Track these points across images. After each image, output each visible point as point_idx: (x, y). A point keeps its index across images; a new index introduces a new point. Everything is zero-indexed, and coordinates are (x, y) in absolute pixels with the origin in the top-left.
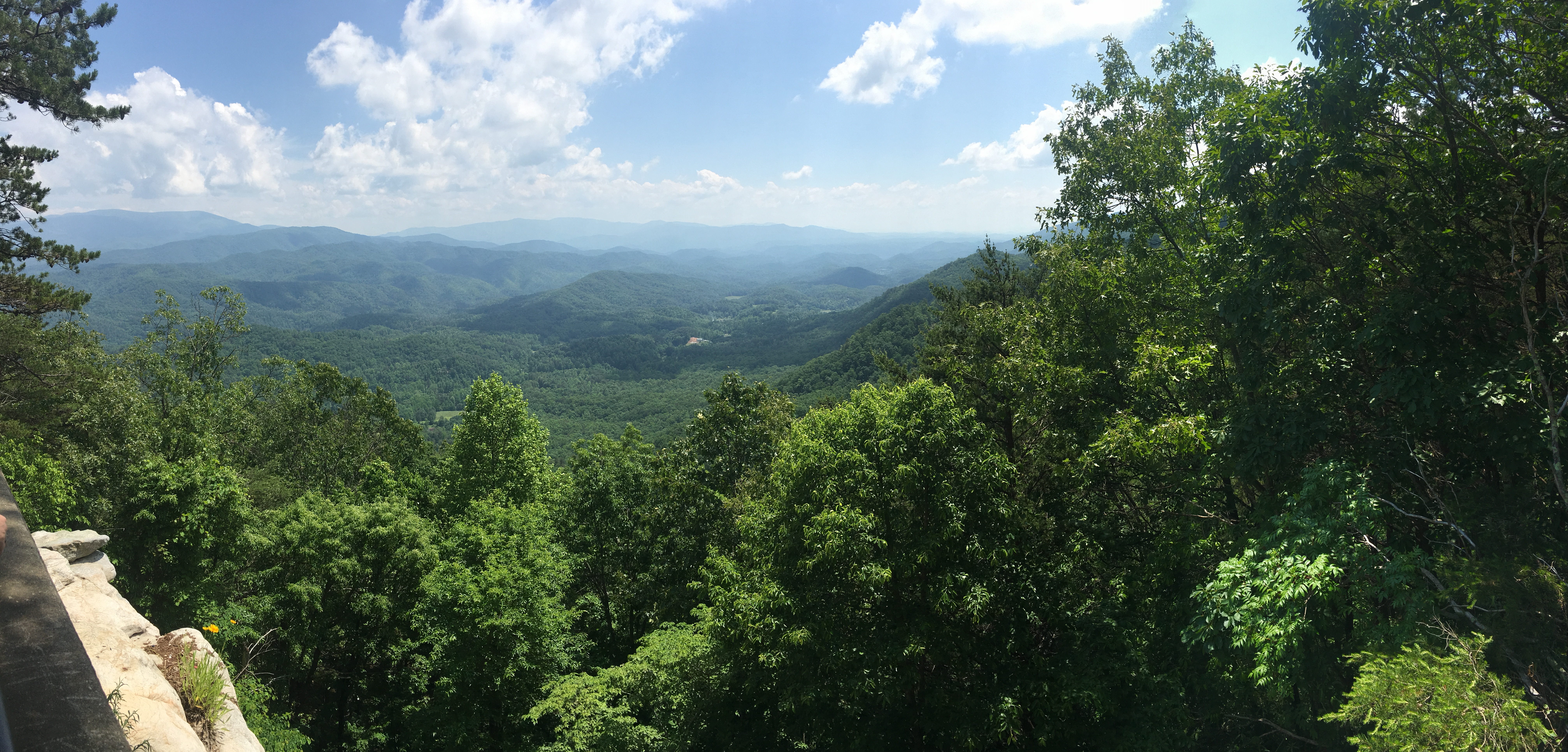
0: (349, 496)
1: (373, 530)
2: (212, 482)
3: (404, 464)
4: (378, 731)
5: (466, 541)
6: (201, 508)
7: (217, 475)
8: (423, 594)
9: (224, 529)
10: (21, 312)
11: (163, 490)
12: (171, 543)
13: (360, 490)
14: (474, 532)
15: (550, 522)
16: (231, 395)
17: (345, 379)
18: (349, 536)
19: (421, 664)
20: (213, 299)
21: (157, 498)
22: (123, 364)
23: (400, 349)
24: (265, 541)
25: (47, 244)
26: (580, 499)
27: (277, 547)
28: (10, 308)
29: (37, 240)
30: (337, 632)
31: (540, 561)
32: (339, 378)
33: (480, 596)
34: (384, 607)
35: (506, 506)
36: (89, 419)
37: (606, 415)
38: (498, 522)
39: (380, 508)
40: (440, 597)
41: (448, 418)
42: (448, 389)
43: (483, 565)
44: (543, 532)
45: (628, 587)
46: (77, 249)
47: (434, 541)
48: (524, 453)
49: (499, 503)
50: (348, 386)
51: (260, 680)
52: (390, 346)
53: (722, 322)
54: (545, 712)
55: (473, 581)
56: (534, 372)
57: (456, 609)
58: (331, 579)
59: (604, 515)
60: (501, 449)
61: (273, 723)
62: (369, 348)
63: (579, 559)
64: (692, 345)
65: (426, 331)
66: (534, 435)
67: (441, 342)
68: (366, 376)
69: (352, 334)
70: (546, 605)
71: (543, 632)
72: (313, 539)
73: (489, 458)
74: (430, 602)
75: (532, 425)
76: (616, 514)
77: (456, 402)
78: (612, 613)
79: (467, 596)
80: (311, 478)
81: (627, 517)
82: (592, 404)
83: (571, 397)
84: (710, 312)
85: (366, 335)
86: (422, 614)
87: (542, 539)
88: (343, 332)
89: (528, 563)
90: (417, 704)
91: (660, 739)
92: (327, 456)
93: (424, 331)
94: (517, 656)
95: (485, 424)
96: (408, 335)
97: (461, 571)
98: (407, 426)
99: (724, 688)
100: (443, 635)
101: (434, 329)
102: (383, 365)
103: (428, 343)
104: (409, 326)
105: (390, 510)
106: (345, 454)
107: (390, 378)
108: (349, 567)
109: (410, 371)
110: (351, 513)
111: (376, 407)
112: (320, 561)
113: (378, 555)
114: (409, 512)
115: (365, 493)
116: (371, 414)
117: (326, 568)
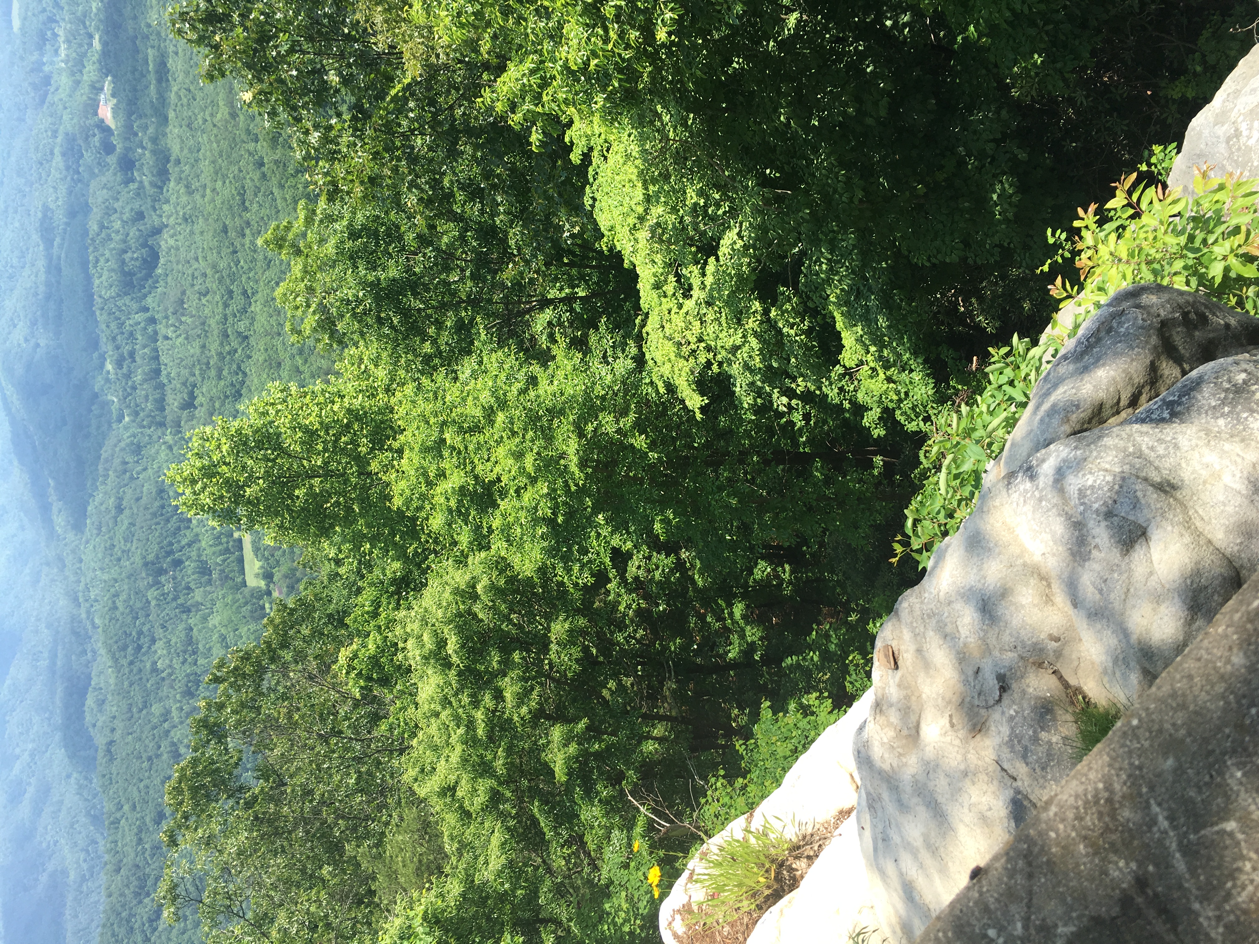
0: (404, 709)
1: (455, 659)
3: (342, 624)
4: (731, 614)
5: (459, 510)
8: (542, 570)
9: (489, 919)
13: (391, 692)
14: (442, 500)
15: (425, 381)
17: (195, 751)
18: (470, 696)
19: (639, 567)
23: (131, 663)
24: (496, 839)
27: (503, 816)
30: (612, 693)
31: (486, 397)
32: (195, 762)
33: (539, 484)
34: (567, 626)
35: (400, 452)
38: (426, 464)
39: (418, 652)
40: (546, 544)
41: (258, 564)
42: (204, 570)
43: (493, 483)
44: (441, 393)
45: (527, 263)
47: (461, 561)
48: (311, 423)
49: (395, 463)
50: (208, 741)
51: (703, 801)
52: (126, 683)
53: (68, 49)
54: (693, 386)
55: (518, 496)
56: (165, 417)
57: (560, 519)
58: (538, 715)
59: (415, 294)
60: (305, 462)
61: (756, 766)
62: (133, 721)
63: (483, 337)
64: (114, 117)
65: (92, 620)
66: (279, 407)
67: (112, 590)
68: (187, 718)
69: (108, 757)
70: (550, 389)
71: (587, 394)
72: (481, 757)
73: (321, 482)
74: (554, 557)
75: (261, 410)
76: (415, 274)
77: (227, 551)
78: (563, 295)
79: (542, 504)
80: (382, 779)
81: (420, 258)
82: (225, 318)
83: (213, 353)
84: (46, 69)
85: (107, 731)
86: (571, 569)
87: (452, 394)
88: (104, 776)
89: (489, 416)
90: (693, 566)
91: (741, 227)
92: (340, 757)
93: (93, 623)
94: (619, 431)
95: (261, 491)
96: (103, 651)
97: (504, 516)
98: (276, 627)
99: (690, 122)
100: (599, 535)
101: (88, 605)
102: (165, 690)
103: (118, 613)
104: (84, 652)
105: (419, 637)
106: (334, 727)
107: (188, 675)
108: (517, 688)
109: (173, 641)
110: (432, 698)
111: (245, 684)
112: (514, 737)
113: (492, 646)
114: (420, 607)
115: (396, 683)
116: (258, 693)
117: (523, 725)
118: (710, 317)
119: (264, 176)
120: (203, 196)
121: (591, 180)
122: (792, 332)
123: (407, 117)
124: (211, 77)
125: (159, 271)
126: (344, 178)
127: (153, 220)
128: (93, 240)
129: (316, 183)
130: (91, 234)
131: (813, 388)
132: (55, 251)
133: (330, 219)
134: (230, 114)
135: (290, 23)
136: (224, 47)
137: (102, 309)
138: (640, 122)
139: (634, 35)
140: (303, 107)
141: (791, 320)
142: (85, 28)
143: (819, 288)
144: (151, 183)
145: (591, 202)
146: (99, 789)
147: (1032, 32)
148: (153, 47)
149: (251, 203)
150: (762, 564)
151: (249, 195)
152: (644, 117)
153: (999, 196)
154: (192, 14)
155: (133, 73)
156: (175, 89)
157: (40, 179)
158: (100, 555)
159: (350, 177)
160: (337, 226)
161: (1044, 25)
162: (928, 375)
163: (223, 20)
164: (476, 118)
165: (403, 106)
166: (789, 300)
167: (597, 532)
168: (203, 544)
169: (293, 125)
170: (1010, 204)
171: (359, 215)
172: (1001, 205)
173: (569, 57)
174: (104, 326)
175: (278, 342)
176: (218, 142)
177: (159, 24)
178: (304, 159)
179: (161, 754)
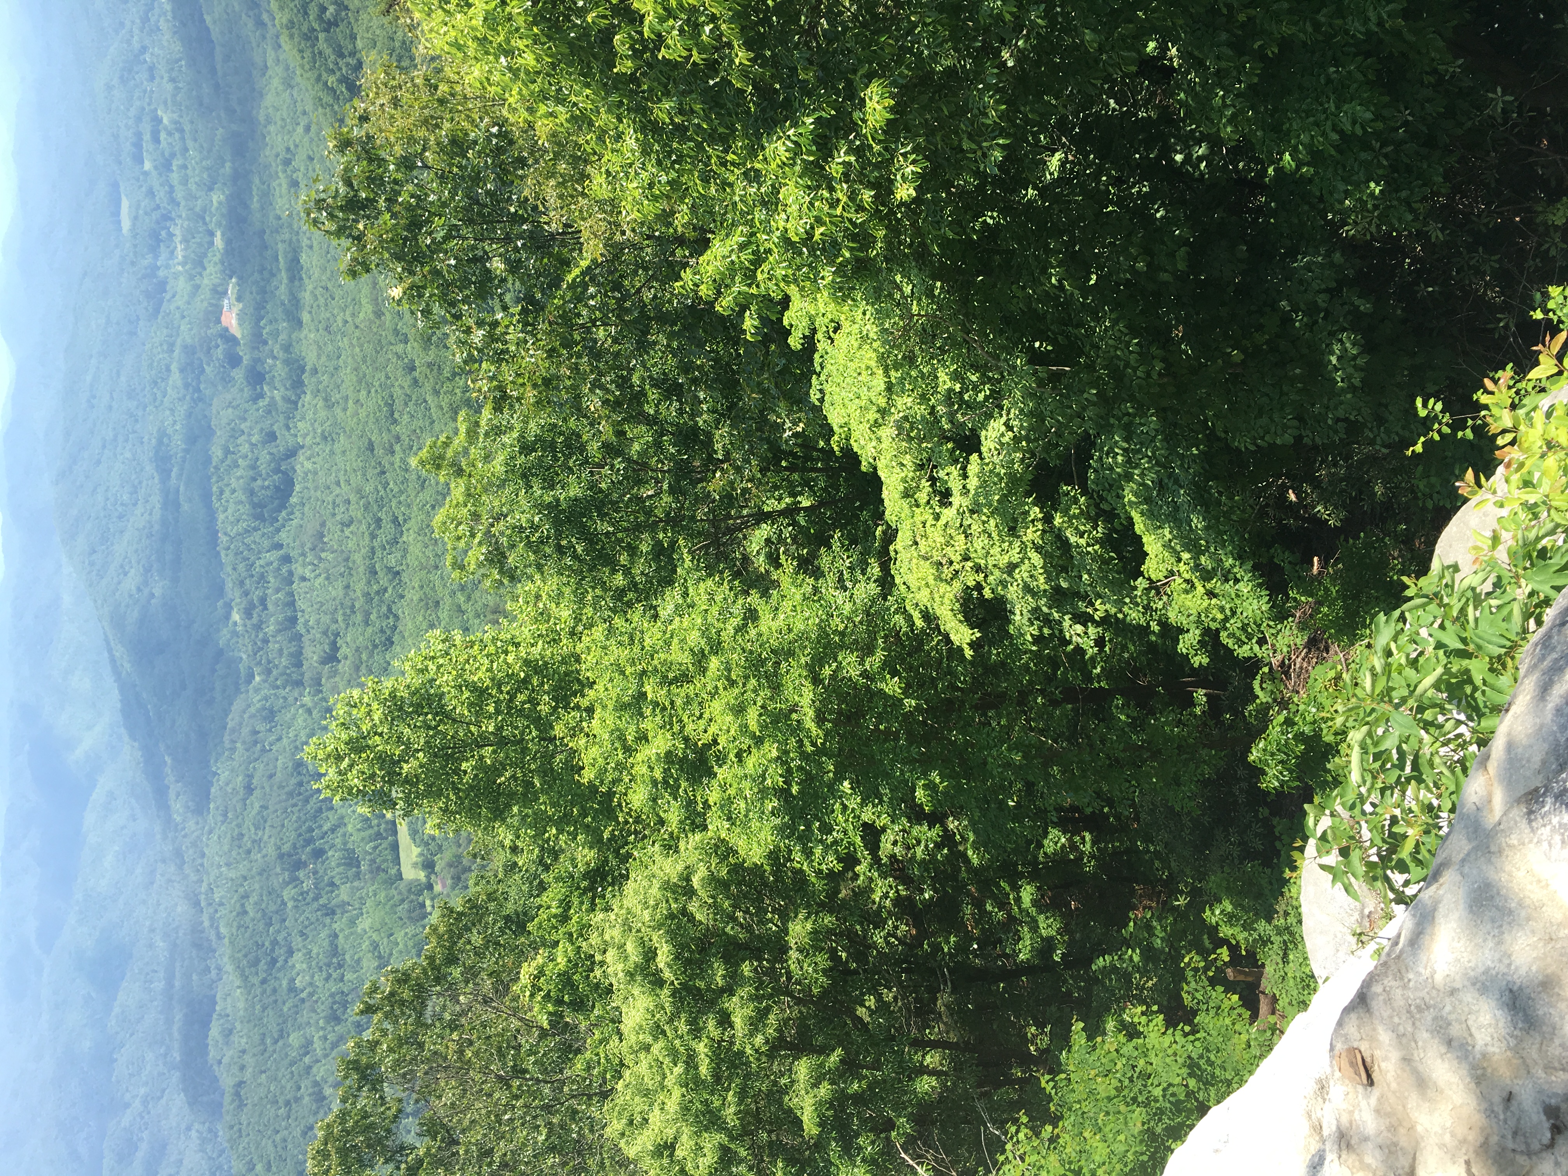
0: (604, 1041)
1: (667, 975)
3: (522, 930)
4: (1018, 900)
5: (665, 782)
8: (773, 856)
13: (588, 1018)
14: (644, 770)
15: (618, 622)
17: (344, 1101)
18: (688, 1022)
19: (895, 843)
23: (264, 982)
30: (872, 1012)
31: (695, 639)
32: (343, 1115)
33: (767, 745)
34: (809, 926)
35: (590, 710)
37: (395, 520)
38: (622, 725)
39: (620, 967)
40: (778, 821)
41: (416, 851)
42: (351, 860)
43: (707, 746)
44: (639, 635)
45: (738, 470)
47: (671, 847)
48: (480, 679)
49: (584, 724)
50: (360, 1089)
51: (1001, 1158)
52: (258, 1007)
53: (186, 249)
54: (960, 617)
55: (740, 761)
56: (302, 675)
57: (795, 789)
58: (776, 1047)
59: (602, 516)
60: (472, 728)
61: (1070, 1109)
62: (267, 1055)
63: (688, 563)
64: (240, 325)
65: (217, 928)
66: (441, 661)
67: (241, 890)
68: (332, 1049)
69: (237, 1103)
70: (775, 625)
71: (822, 628)
72: (706, 1103)
73: (494, 752)
74: (788, 837)
75: (420, 666)
76: (601, 491)
77: (378, 835)
78: (784, 506)
79: (770, 771)
80: (579, 1133)
81: (606, 471)
82: (373, 551)
83: (359, 593)
84: (161, 273)
85: (235, 1069)
86: (812, 853)
87: (652, 636)
88: (231, 1127)
89: (700, 662)
90: (964, 839)
91: (1008, 414)
92: (525, 1106)
93: (218, 933)
94: (864, 674)
95: (421, 766)
96: (229, 968)
97: (724, 787)
98: (440, 937)
99: (937, 292)
100: (845, 807)
101: (211, 910)
102: (305, 1015)
103: (247, 919)
104: (208, 970)
105: (621, 947)
106: (515, 1065)
107: (332, 995)
108: (749, 1011)
109: (315, 951)
110: (641, 1027)
111: (403, 1013)
112: (747, 1076)
113: (715, 956)
114: (621, 907)
115: (593, 1006)
116: (420, 1023)
117: (758, 1059)
118: (976, 528)
119: (415, 381)
120: (345, 410)
121: (818, 369)
122: (1082, 542)
123: (586, 305)
124: (353, 274)
125: (294, 500)
126: (512, 382)
127: (285, 440)
128: (217, 468)
129: (480, 390)
130: (215, 462)
131: (1113, 611)
132: (173, 481)
133: (497, 431)
134: (375, 312)
135: (444, 205)
136: (369, 236)
137: (228, 548)
138: (877, 296)
139: (867, 195)
140: (464, 302)
141: (1082, 528)
142: (205, 224)
143: (1114, 487)
144: (283, 398)
145: (819, 396)
146: (226, 1145)
147: (1364, 156)
148: (283, 241)
149: (401, 415)
150: (1054, 833)
151: (398, 405)
152: (882, 290)
153: (1339, 359)
154: (330, 200)
155: (261, 272)
156: (310, 287)
157: (155, 400)
158: (226, 848)
159: (521, 381)
160: (506, 439)
161: (1381, 147)
162: (1260, 585)
163: (366, 206)
164: (670, 301)
165: (583, 293)
166: (1076, 501)
167: (842, 804)
168: (350, 828)
169: (452, 324)
170: (1354, 366)
171: (532, 425)
172: (1343, 369)
173: (789, 226)
174: (229, 569)
175: (435, 577)
176: (361, 346)
177: (290, 215)
178: (465, 362)
179: (302, 1098)
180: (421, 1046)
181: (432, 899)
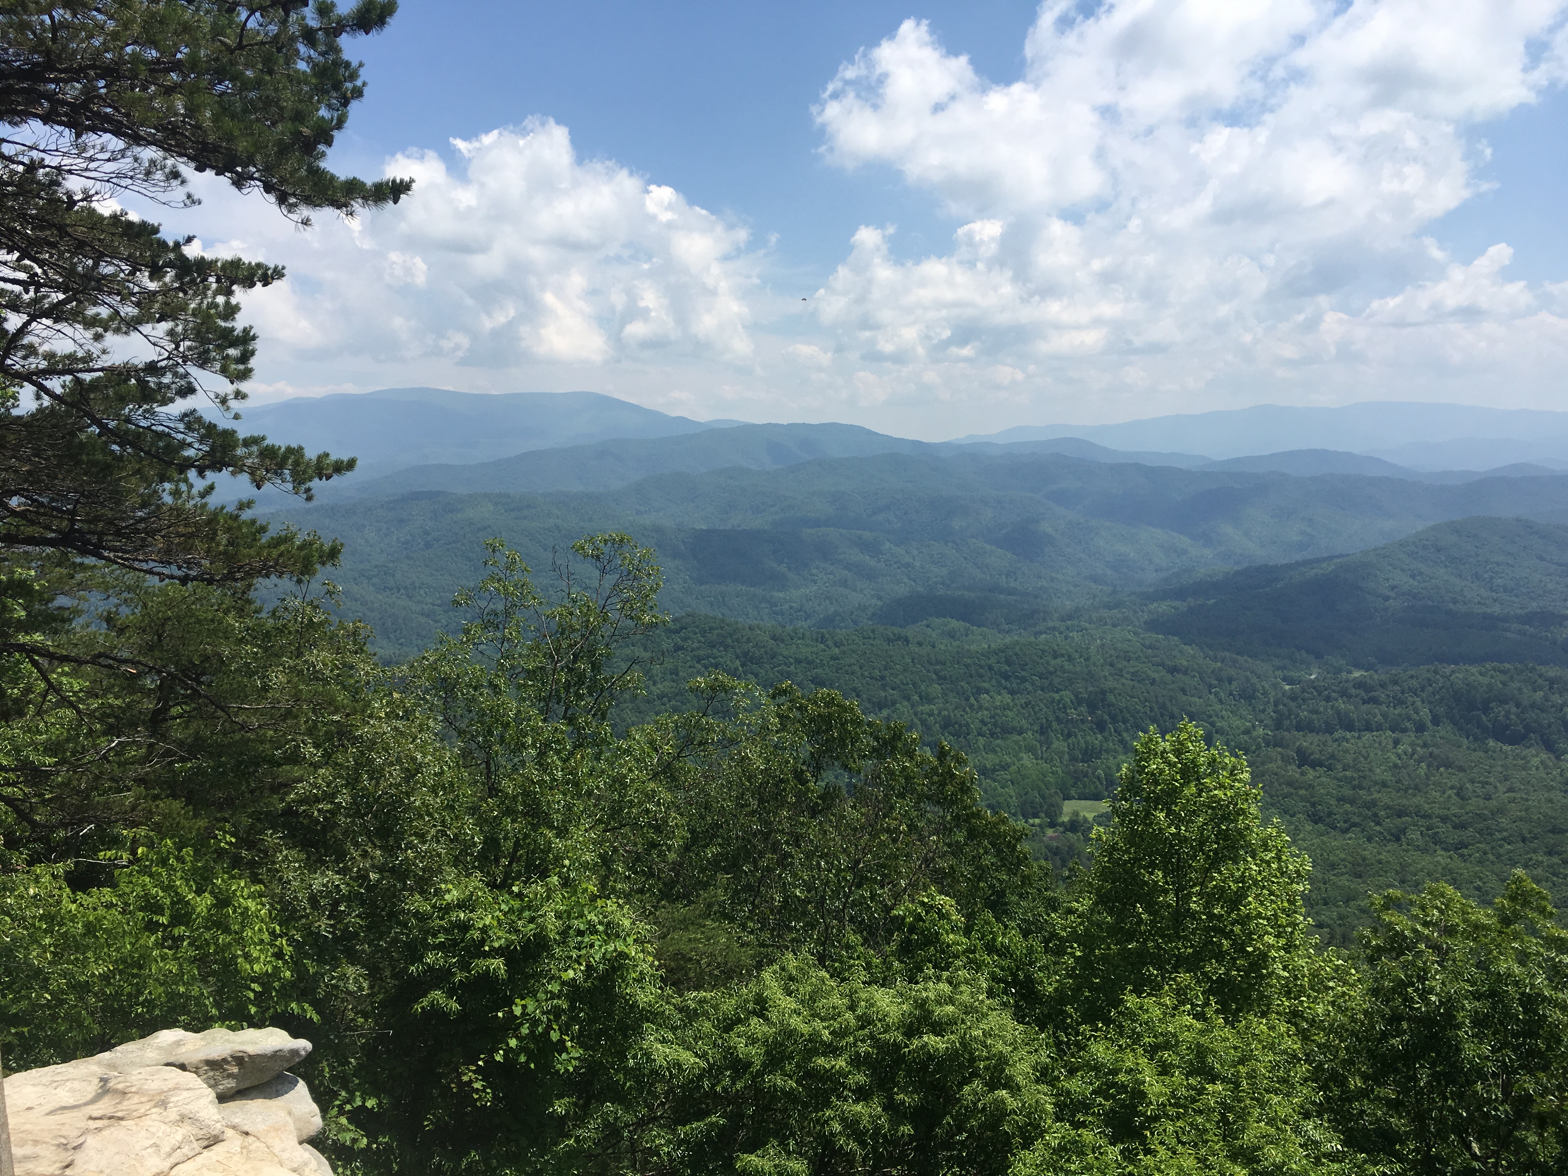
0: (868, 967)
1: (916, 1043)
2: (581, 933)
3: (986, 904)
5: (1114, 1085)
6: (554, 987)
7: (592, 917)
9: (602, 1033)
10: (195, 578)
11: (476, 950)
12: (490, 1062)
13: (892, 955)
14: (1129, 1064)
16: (628, 752)
17: (870, 724)
18: (867, 1054)
20: (598, 558)
21: (465, 966)
22: (405, 686)
23: (991, 668)
24: (688, 1058)
25: (247, 443)
26: (1380, 1027)
27: (716, 1073)
28: (174, 570)
29: (229, 434)
32: (857, 723)
35: (1200, 1017)
36: (330, 797)
37: (1463, 845)
38: (1182, 1049)
39: (932, 996)
41: (1089, 816)
42: (1089, 754)
44: (1284, 1088)
46: (311, 454)
47: (1044, 1075)
48: (1250, 903)
49: (1188, 1007)
50: (877, 739)
52: (969, 661)
56: (1288, 730)
58: (826, 1143)
60: (1197, 887)
62: (927, 665)
65: (1045, 633)
66: (1275, 866)
67: (1077, 655)
68: (921, 720)
69: (892, 637)
72: (791, 1057)
73: (1170, 906)
75: (1271, 844)
80: (794, 928)
81: (1499, 1095)
82: (1429, 817)
83: (1376, 796)
85: (920, 638)
87: (1282, 1106)
88: (873, 632)
92: (828, 882)
93: (1041, 633)
96: (1008, 640)
97: (1097, 1150)
98: (995, 825)
101: (1062, 629)
102: (955, 700)
103: (1049, 658)
104: (1010, 622)
105: (951, 1001)
106: (866, 878)
107: (967, 725)
108: (866, 1122)
109: (1010, 713)
110: (872, 1005)
111: (933, 784)
112: (805, 1105)
113: (925, 1097)
114: (990, 1008)
115: (901, 962)
116: (921, 798)
117: (818, 1121)
125: (1491, 743)
128: (1533, 670)
130: (1542, 669)
132: (1515, 626)
137: (1436, 673)
146: (860, 626)
158: (1119, 645)
174: (1412, 672)
179: (884, 690)
180: (901, 796)
181: (1040, 826)
